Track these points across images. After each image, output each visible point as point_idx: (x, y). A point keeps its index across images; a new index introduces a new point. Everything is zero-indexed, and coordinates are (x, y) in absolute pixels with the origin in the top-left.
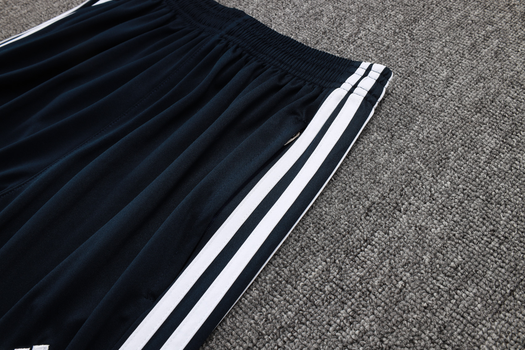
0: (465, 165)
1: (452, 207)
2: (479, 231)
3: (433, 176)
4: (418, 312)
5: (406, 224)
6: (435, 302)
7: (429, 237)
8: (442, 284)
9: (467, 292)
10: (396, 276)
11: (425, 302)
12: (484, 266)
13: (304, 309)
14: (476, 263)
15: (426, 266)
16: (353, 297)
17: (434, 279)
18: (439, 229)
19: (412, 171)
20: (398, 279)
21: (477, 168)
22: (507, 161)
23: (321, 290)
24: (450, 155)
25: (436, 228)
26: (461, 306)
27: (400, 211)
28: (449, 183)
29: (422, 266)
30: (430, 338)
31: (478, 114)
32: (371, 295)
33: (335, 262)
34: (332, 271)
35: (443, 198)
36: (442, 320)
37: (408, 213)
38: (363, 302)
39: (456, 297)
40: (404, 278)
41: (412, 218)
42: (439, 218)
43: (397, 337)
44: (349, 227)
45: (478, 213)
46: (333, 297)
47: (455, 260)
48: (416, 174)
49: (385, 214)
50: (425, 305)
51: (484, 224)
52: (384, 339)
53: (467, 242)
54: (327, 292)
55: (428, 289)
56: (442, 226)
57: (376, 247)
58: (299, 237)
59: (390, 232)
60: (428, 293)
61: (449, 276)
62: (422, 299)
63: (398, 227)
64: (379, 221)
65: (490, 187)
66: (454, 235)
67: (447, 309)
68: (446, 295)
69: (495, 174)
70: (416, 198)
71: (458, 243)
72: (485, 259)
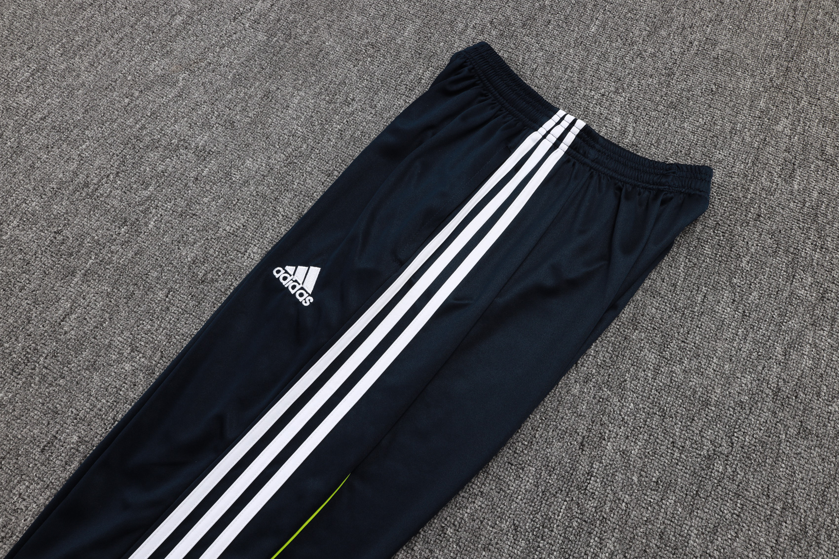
0: (639, 385)
1: (640, 428)
2: (664, 445)
3: (619, 401)
4: (642, 526)
5: (612, 451)
6: (651, 515)
7: (633, 460)
8: (651, 498)
9: (669, 501)
10: (619, 499)
11: (644, 516)
12: (674, 475)
13: (564, 547)
14: (669, 474)
15: (636, 485)
16: (596, 527)
17: (645, 495)
18: (636, 450)
19: (603, 399)
20: (621, 502)
21: (648, 386)
22: (667, 375)
23: (570, 527)
24: (626, 377)
25: (634, 450)
26: (668, 513)
27: (605, 440)
28: (632, 404)
29: (634, 486)
30: (656, 545)
31: (636, 331)
32: (608, 521)
33: (572, 500)
34: (573, 508)
35: (632, 420)
36: (659, 528)
37: (611, 440)
38: (604, 529)
39: (663, 506)
40: (625, 500)
41: (615, 444)
42: (634, 440)
43: (634, 551)
44: (572, 464)
45: (660, 429)
46: (581, 531)
47: (655, 475)
48: (607, 403)
49: (595, 445)
50: (645, 519)
51: (665, 438)
52: (627, 555)
53: (659, 457)
54: (576, 528)
55: (644, 505)
56: (638, 447)
57: (598, 478)
58: (537, 482)
59: (603, 461)
60: (644, 508)
61: (654, 490)
62: (641, 514)
63: (607, 455)
64: (593, 453)
65: (661, 402)
66: (649, 453)
67: (660, 518)
68: (657, 507)
69: (662, 389)
70: (613, 425)
71: (653, 459)
72: (674, 469)
